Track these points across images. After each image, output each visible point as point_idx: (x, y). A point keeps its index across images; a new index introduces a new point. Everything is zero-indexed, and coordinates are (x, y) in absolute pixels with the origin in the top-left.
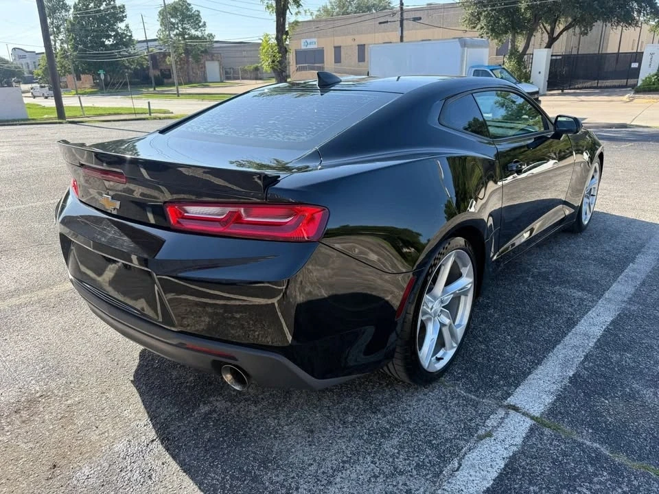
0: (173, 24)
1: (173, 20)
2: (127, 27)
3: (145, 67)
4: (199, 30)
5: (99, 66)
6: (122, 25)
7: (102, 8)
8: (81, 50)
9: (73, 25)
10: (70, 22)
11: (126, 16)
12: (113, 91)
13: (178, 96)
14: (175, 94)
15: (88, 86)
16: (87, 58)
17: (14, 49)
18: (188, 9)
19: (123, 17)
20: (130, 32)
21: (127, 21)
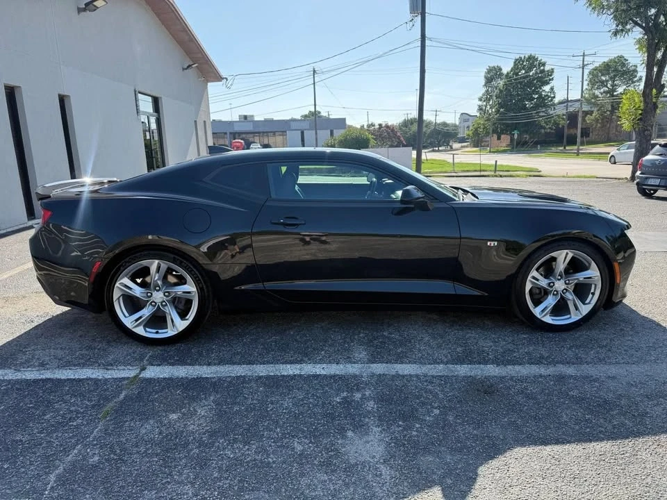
0: (602, 82)
1: (604, 78)
2: (552, 89)
3: (560, 126)
4: (632, 85)
5: (516, 127)
6: (547, 88)
7: (531, 74)
8: (502, 113)
9: (501, 91)
10: (500, 89)
11: (553, 79)
12: (523, 149)
13: (578, 155)
14: (575, 153)
15: (504, 145)
16: (506, 120)
17: (462, 114)
18: (623, 65)
19: (550, 80)
20: (554, 93)
21: (553, 83)
